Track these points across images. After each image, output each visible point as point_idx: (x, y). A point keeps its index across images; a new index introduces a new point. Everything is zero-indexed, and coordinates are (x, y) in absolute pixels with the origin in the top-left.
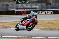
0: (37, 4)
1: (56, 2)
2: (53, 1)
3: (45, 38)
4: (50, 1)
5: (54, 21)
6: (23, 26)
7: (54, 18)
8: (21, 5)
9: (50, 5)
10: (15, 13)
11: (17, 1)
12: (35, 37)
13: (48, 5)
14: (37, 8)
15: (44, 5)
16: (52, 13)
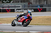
0: (20, 3)
1: (36, 2)
2: (34, 1)
3: (27, 32)
4: (31, 1)
5: (35, 18)
6: (19, 22)
7: (35, 15)
8: (6, 4)
9: (31, 4)
10: (1, 11)
11: (3, 1)
12: (18, 31)
13: (29, 4)
14: (20, 7)
15: (26, 4)
16: (33, 11)
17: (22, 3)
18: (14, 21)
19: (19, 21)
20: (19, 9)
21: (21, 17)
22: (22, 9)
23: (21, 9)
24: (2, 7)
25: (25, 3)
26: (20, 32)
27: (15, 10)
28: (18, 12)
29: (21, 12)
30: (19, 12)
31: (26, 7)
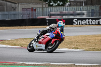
17: (88, 7)
18: (33, 42)
19: (40, 43)
20: (82, 19)
21: (44, 34)
22: (89, 19)
23: (85, 19)
24: (48, 14)
25: (93, 7)
26: (84, 66)
27: (74, 21)
28: (80, 24)
29: (86, 24)
30: (82, 24)
31: (95, 15)
